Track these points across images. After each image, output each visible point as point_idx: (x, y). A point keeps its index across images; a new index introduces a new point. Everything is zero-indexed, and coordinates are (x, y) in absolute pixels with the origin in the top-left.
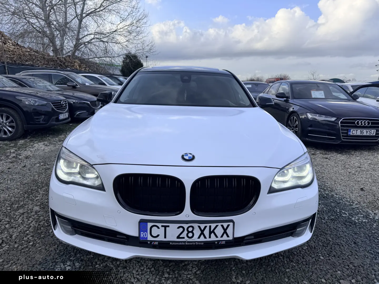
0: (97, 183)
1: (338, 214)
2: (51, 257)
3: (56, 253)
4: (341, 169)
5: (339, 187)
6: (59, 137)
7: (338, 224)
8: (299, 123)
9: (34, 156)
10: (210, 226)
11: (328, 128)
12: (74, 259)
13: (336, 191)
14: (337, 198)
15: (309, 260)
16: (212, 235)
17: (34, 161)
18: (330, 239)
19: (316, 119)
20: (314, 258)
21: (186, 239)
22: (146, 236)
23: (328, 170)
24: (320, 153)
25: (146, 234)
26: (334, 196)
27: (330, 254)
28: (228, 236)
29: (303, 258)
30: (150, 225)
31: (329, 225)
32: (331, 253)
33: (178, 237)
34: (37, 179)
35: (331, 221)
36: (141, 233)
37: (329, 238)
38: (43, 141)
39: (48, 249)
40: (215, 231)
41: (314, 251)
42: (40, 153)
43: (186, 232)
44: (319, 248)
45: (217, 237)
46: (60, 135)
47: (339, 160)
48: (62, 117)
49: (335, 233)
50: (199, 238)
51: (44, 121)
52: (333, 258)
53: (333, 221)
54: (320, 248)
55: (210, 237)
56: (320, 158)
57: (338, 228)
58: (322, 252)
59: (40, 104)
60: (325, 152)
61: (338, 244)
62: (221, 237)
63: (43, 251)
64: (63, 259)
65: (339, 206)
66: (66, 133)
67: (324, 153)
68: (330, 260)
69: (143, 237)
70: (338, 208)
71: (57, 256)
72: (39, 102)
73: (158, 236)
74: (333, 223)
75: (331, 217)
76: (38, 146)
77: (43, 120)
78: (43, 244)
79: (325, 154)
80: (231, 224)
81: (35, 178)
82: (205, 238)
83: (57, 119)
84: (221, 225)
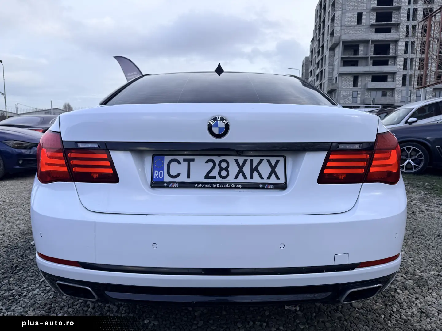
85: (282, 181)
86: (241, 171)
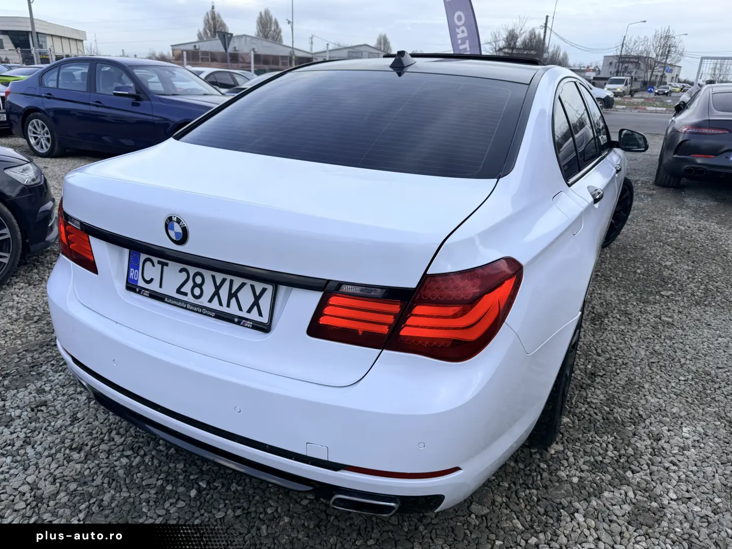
85: (265, 319)
86: (216, 293)
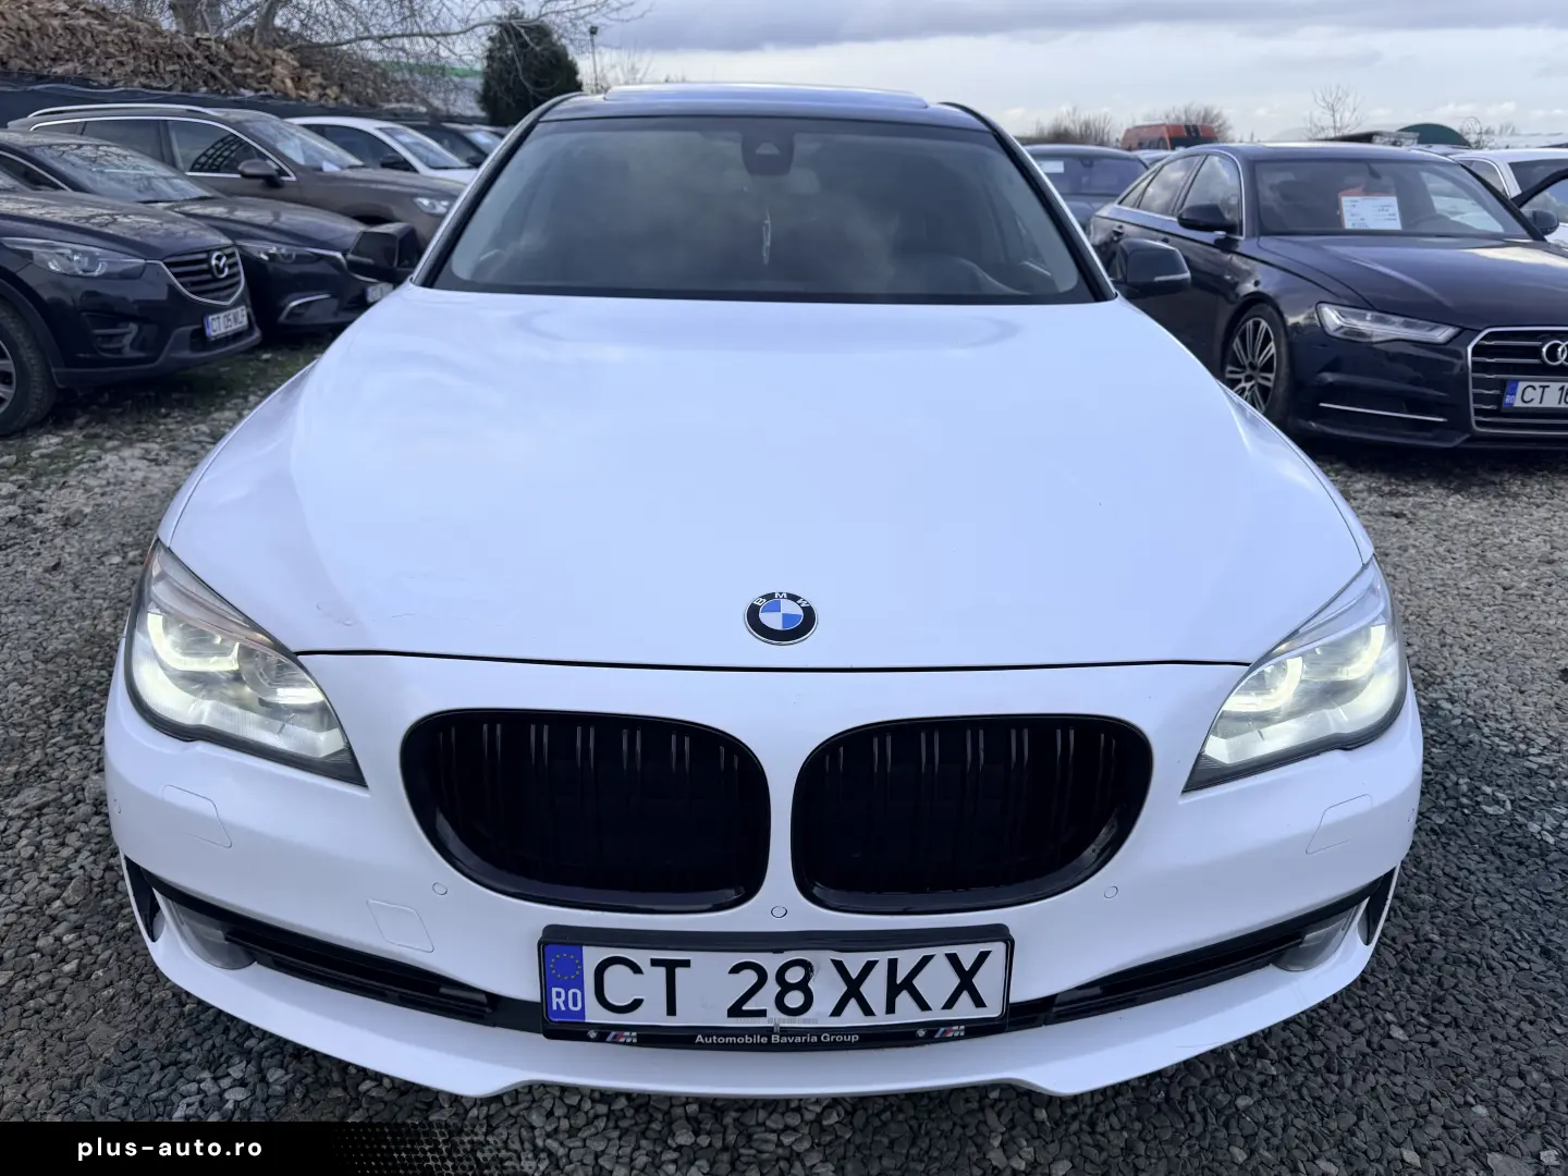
0: (325, 743)
1: (1465, 801)
2: (160, 1036)
3: (182, 1014)
4: (1465, 568)
5: (1462, 660)
6: (214, 420)
7: (1464, 856)
8: (1283, 350)
9: (99, 517)
10: (893, 964)
11: (1410, 372)
12: (262, 1045)
13: (1449, 685)
14: (1454, 718)
15: (1338, 1047)
16: (904, 999)
17: (99, 537)
18: (1431, 936)
19: (1361, 334)
20: (1361, 1033)
21: (775, 1018)
22: (575, 1005)
23: (1406, 575)
24: (1370, 490)
25: (575, 995)
26: (1439, 707)
27: (1436, 1016)
28: (979, 1002)
29: (1313, 1037)
30: (592, 956)
31: (1426, 862)
32: (1437, 1005)
33: (736, 1011)
34: (110, 634)
35: (1434, 838)
36: (554, 990)
37: (1428, 927)
38: (143, 441)
39: (145, 997)
40: (916, 982)
41: (1360, 997)
42: (125, 498)
43: (772, 988)
44: (1385, 982)
45: (924, 1006)
46: (217, 410)
47: (1456, 526)
48: (218, 326)
49: (1452, 903)
50: (837, 1011)
51: (141, 349)
52: (1451, 1032)
53: (1443, 840)
54: (1390, 982)
55: (890, 1009)
56: (1369, 513)
57: (1467, 873)
58: (1396, 1004)
59: (118, 269)
60: (1390, 484)
61: (1469, 962)
62: (944, 1008)
63: (125, 1003)
64: (214, 1046)
65: (1468, 762)
66: (245, 398)
67: (1386, 489)
68: (1434, 1044)
69: (563, 1008)
70: (1461, 770)
71: (185, 1033)
72: (106, 262)
73: (637, 1004)
74: (1441, 850)
75: (1434, 817)
76: (120, 464)
77: (139, 344)
78: (125, 968)
79: (1392, 494)
80: (998, 949)
81: (100, 627)
82: (868, 1011)
83: (200, 338)
84: (947, 955)
